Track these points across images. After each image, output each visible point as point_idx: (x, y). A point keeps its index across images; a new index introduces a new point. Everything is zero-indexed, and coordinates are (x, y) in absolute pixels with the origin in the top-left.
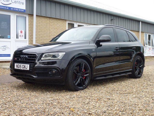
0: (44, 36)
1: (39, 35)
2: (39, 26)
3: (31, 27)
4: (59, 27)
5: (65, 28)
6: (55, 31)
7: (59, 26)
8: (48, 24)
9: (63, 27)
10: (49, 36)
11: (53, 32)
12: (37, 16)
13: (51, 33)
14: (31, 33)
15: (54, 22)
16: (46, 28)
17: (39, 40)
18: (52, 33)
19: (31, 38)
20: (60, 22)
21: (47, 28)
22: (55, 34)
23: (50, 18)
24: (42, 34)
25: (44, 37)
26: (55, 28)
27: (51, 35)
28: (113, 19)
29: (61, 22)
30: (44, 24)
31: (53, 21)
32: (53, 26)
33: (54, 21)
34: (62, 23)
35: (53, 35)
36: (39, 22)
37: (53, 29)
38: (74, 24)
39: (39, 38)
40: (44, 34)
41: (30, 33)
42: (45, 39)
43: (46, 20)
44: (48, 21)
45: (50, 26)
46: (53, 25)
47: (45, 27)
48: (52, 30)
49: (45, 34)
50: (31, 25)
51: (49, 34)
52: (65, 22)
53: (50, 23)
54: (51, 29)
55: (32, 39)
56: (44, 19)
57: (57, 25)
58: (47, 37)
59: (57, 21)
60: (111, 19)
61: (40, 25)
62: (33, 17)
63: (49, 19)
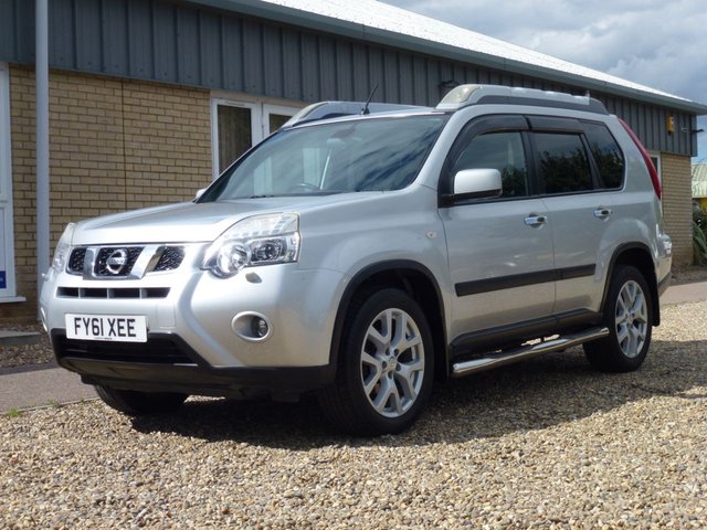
0: (93, 173)
1: (67, 172)
2: (65, 125)
3: (26, 130)
4: (171, 127)
5: (205, 130)
6: (151, 146)
7: (171, 120)
8: (112, 114)
9: (194, 129)
10: (122, 174)
11: (140, 153)
12: (53, 71)
13: (129, 160)
14: (27, 162)
15: (144, 103)
16: (105, 136)
17: (70, 196)
18: (138, 160)
19: (25, 186)
20: (178, 99)
21: (111, 136)
22: (150, 161)
23: (122, 80)
24: (83, 164)
25: (95, 181)
26: (149, 132)
27: (129, 167)
28: (451, 82)
29: (184, 101)
30: (91, 112)
31: (141, 95)
32: (140, 124)
33: (145, 95)
34: (186, 108)
35: (142, 168)
36: (67, 102)
37: (142, 139)
38: (248, 111)
39: (67, 188)
40: (95, 165)
41: (20, 161)
42: (98, 189)
43: (105, 91)
44: (114, 100)
45: (127, 123)
46: (137, 117)
47: (96, 127)
48: (134, 145)
49: (101, 166)
50: (26, 122)
51: (121, 167)
52: (201, 102)
53: (127, 108)
54: (128, 137)
55: (30, 195)
56: (91, 89)
57: (160, 119)
58: (108, 182)
59: (161, 98)
60: (437, 83)
61: (74, 118)
62: (35, 79)
63: (118, 85)
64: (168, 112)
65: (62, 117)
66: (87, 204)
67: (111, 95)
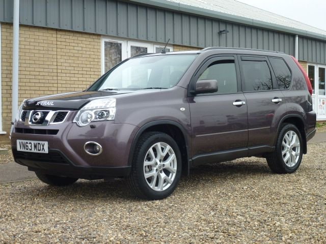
0: (41, 74)
1: (28, 73)
2: (28, 51)
3: (8, 53)
4: (80, 52)
5: (98, 54)
6: (70, 61)
7: (80, 49)
8: (52, 46)
9: (93, 53)
10: (56, 74)
11: (65, 64)
13: (59, 67)
14: (9, 68)
15: (67, 40)
16: (47, 56)
17: (30, 84)
18: (64, 68)
19: (7, 80)
20: (84, 39)
21: (51, 56)
22: (70, 68)
23: (57, 30)
24: (36, 70)
25: (42, 77)
26: (69, 54)
27: (59, 71)
28: (224, 31)
29: (87, 39)
30: (40, 45)
31: (66, 37)
32: (65, 50)
33: (68, 37)
34: (89, 43)
35: (66, 71)
36: (29, 40)
37: (65, 58)
38: (121, 44)
39: (28, 80)
40: (42, 70)
41: (5, 68)
42: (43, 81)
43: (48, 35)
44: (52, 39)
45: (59, 50)
46: (64, 47)
47: (44, 52)
48: (62, 61)
49: (45, 70)
50: (9, 49)
51: (55, 71)
52: (96, 40)
53: (58, 43)
54: (59, 57)
55: (9, 83)
56: (41, 34)
57: (75, 48)
58: (48, 78)
59: (76, 38)
60: (218, 31)
61: (32, 47)
62: (13, 29)
63: (55, 32)
64: (79, 45)
65: (27, 47)
66: (38, 88)
67: (51, 37)
